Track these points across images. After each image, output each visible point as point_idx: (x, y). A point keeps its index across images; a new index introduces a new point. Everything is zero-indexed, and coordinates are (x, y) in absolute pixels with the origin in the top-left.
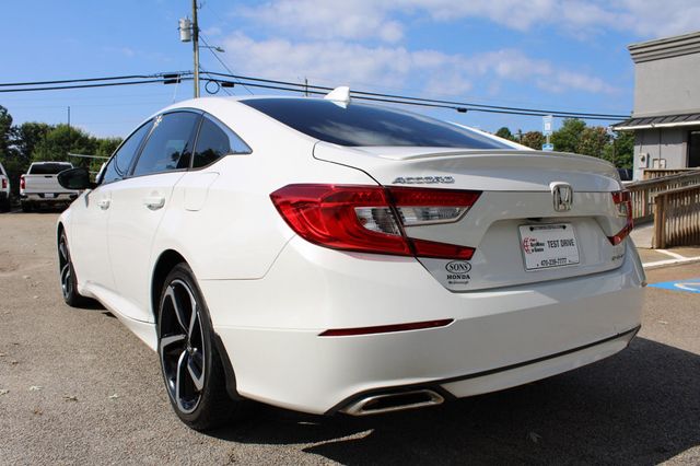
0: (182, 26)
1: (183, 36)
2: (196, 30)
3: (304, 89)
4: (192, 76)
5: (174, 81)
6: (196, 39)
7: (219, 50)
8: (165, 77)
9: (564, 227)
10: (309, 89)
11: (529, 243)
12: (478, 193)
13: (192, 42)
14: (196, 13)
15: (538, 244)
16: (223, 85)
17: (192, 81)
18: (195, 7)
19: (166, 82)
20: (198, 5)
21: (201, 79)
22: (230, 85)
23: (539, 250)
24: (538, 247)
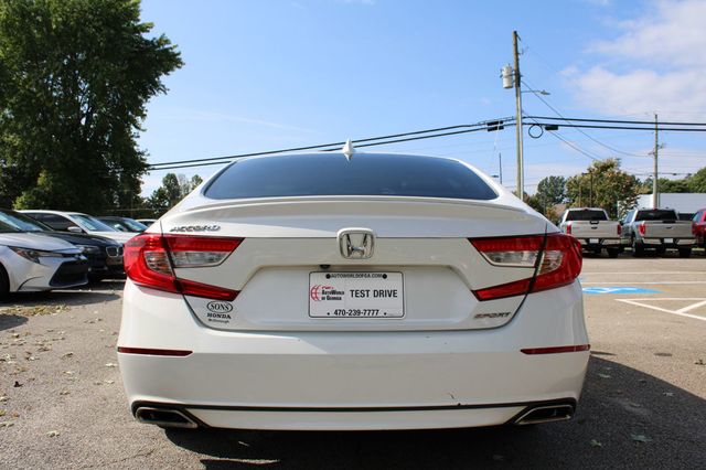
0: (504, 73)
1: (505, 83)
2: (518, 76)
3: (654, 126)
4: (515, 122)
5: (496, 128)
6: (518, 85)
7: (544, 93)
8: (489, 124)
9: (385, 277)
10: (659, 126)
11: (320, 291)
12: (240, 240)
13: (514, 89)
14: (517, 60)
15: (334, 292)
16: (547, 129)
17: (515, 127)
18: (517, 54)
19: (489, 130)
20: (520, 51)
21: (523, 124)
22: (554, 127)
23: (334, 298)
24: (333, 295)
